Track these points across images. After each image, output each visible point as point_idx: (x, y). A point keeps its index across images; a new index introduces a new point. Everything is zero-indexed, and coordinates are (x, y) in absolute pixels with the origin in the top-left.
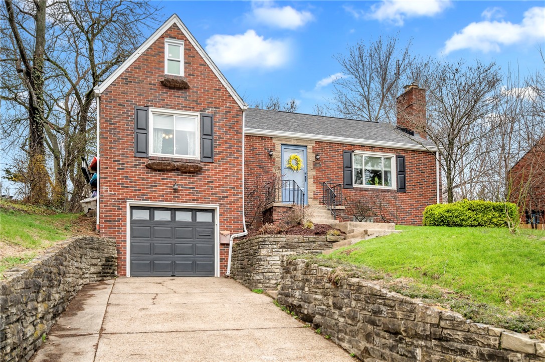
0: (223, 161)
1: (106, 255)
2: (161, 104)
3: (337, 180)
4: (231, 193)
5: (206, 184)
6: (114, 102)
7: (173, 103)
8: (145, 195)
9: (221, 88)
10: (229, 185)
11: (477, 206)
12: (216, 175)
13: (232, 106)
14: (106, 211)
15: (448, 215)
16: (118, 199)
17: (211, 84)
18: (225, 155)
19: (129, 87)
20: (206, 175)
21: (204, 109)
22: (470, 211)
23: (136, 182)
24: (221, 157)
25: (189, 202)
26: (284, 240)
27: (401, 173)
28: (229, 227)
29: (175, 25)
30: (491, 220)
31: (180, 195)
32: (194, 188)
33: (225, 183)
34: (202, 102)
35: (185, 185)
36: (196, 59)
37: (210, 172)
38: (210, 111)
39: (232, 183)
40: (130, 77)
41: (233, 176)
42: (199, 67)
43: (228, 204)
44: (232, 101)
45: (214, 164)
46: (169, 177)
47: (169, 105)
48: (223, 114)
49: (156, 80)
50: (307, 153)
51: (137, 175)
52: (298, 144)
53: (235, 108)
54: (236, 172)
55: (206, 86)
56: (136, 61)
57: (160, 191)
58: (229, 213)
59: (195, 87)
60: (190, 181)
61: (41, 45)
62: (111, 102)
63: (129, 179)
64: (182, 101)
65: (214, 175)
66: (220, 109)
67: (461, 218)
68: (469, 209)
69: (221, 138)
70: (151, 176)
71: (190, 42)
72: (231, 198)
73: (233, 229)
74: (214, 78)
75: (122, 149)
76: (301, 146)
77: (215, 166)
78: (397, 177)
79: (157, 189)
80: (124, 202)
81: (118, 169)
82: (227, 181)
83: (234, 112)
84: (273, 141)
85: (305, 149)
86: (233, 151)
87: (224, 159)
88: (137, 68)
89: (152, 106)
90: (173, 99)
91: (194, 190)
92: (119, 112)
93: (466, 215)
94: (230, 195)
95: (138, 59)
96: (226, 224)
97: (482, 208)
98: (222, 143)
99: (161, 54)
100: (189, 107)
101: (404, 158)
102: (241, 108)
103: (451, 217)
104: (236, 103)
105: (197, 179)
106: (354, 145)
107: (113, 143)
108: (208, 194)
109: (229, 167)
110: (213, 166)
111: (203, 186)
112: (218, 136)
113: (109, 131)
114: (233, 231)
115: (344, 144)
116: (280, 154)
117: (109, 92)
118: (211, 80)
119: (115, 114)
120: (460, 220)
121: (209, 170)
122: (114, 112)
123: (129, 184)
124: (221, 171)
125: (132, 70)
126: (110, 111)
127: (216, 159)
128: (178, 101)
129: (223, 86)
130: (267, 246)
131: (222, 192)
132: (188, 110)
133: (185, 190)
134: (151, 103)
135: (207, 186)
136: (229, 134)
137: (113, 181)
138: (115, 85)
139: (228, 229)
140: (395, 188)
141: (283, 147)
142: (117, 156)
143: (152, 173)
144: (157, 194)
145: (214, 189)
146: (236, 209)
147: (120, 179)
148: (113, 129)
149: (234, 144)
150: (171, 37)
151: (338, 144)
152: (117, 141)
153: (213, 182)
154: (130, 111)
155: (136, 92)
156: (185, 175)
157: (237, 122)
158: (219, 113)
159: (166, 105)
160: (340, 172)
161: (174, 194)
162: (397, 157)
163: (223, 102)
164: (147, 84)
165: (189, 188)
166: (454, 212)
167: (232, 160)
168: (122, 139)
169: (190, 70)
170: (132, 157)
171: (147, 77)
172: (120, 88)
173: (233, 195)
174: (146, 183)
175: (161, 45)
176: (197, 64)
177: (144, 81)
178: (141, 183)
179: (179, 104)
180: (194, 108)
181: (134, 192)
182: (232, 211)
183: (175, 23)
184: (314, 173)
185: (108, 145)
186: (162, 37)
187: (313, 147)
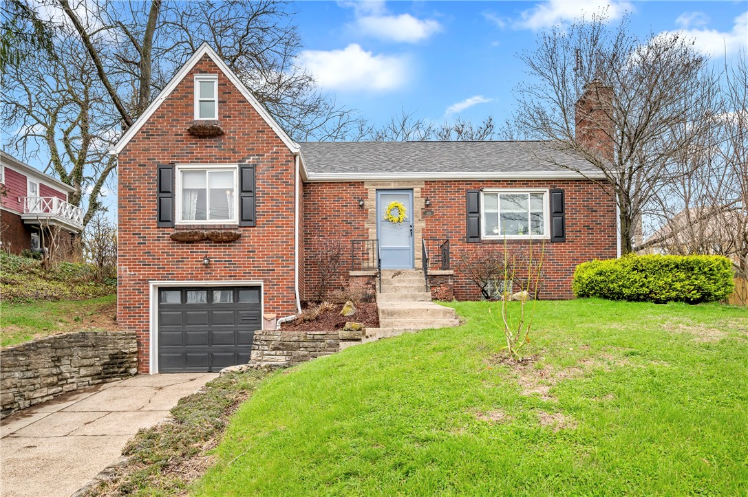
0: (267, 224)
1: (111, 352)
2: (190, 159)
3: (457, 232)
4: (278, 264)
5: (246, 255)
6: (134, 163)
7: (204, 156)
8: (170, 274)
9: (265, 128)
10: (276, 254)
11: (648, 263)
12: (259, 242)
13: (280, 150)
14: (125, 296)
15: (600, 278)
16: (139, 280)
17: (252, 126)
18: (270, 215)
19: (151, 141)
20: (246, 243)
21: (243, 158)
22: (635, 272)
23: (159, 259)
24: (265, 218)
25: (224, 279)
26: (279, 339)
27: (557, 215)
28: (275, 308)
29: (206, 56)
30: (671, 285)
31: (213, 270)
32: (231, 261)
33: (271, 251)
34: (241, 149)
35: (219, 258)
36: (233, 96)
37: (251, 239)
38: (251, 160)
39: (280, 251)
40: (152, 129)
41: (281, 242)
42: (236, 105)
43: (275, 279)
44: (280, 143)
45: (256, 229)
46: (200, 249)
47: (199, 159)
48: (269, 162)
49: (183, 128)
50: (413, 199)
51: (160, 249)
52: (399, 187)
53: (284, 153)
54: (285, 236)
55: (246, 129)
56: (158, 108)
57: (188, 268)
58: (276, 291)
59: (231, 132)
60: (225, 252)
61: (145, 96)
62: (130, 163)
63: (151, 256)
64: (215, 151)
65: (257, 242)
66: (264, 155)
67: (621, 283)
68: (634, 269)
69: (265, 194)
70: (177, 249)
71: (224, 75)
72: (279, 270)
73: (281, 311)
74: (256, 117)
75: (143, 219)
76: (404, 189)
77: (258, 230)
78: (551, 221)
79: (185, 265)
80: (145, 283)
81: (138, 243)
82: (273, 248)
83: (282, 159)
84: (365, 187)
85: (410, 194)
86: (282, 209)
87: (269, 221)
88: (161, 117)
89: (178, 162)
90: (205, 150)
91: (230, 264)
92: (139, 175)
93: (629, 279)
94: (277, 267)
95: (161, 105)
96: (272, 305)
97: (655, 266)
98: (267, 200)
99: (190, 96)
100: (225, 159)
101: (562, 192)
102: (291, 152)
103: (606, 281)
104: (286, 146)
105: (235, 250)
106: (483, 181)
107: (132, 213)
108: (248, 267)
109: (276, 230)
110: (255, 230)
111: (242, 258)
112: (261, 191)
113: (127, 198)
114: (282, 314)
115: (467, 181)
116: (375, 202)
117: (128, 151)
118: (253, 120)
119: (134, 178)
120: (619, 286)
121: (250, 236)
122: (134, 175)
123: (151, 262)
124: (265, 236)
125: (155, 120)
126: (129, 175)
127: (259, 221)
128: (210, 153)
129: (268, 125)
130: (257, 347)
131: (267, 264)
132: (223, 162)
133: (219, 264)
134: (177, 159)
135: (248, 258)
136: (275, 188)
137: (133, 259)
138: (135, 141)
139: (274, 311)
140: (549, 237)
141: (380, 193)
142: (137, 228)
143: (179, 246)
144: (185, 271)
145: (256, 261)
146: (285, 285)
147: (141, 256)
148: (132, 195)
149: (283, 200)
150: (201, 72)
151: (459, 181)
152: (137, 210)
153: (255, 252)
154: (152, 172)
155: (159, 147)
156: (219, 246)
157: (286, 170)
158: (263, 162)
159: (196, 159)
160: (461, 220)
161: (206, 270)
162: (551, 192)
163: (268, 146)
164: (171, 135)
165: (225, 261)
166: (609, 274)
167: (281, 221)
168: (143, 207)
169: (226, 111)
170: (155, 228)
171: (173, 126)
172: (140, 144)
173: (282, 267)
174: (172, 258)
175: (189, 84)
176: (234, 102)
177: (168, 132)
178: (166, 259)
179: (212, 156)
180: (230, 159)
181: (157, 271)
182: (281, 288)
183: (206, 54)
184: (423, 224)
185: (127, 216)
186: (191, 73)
187: (422, 189)
